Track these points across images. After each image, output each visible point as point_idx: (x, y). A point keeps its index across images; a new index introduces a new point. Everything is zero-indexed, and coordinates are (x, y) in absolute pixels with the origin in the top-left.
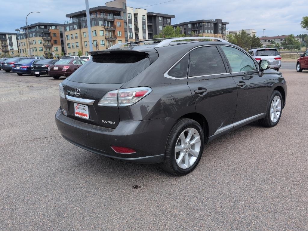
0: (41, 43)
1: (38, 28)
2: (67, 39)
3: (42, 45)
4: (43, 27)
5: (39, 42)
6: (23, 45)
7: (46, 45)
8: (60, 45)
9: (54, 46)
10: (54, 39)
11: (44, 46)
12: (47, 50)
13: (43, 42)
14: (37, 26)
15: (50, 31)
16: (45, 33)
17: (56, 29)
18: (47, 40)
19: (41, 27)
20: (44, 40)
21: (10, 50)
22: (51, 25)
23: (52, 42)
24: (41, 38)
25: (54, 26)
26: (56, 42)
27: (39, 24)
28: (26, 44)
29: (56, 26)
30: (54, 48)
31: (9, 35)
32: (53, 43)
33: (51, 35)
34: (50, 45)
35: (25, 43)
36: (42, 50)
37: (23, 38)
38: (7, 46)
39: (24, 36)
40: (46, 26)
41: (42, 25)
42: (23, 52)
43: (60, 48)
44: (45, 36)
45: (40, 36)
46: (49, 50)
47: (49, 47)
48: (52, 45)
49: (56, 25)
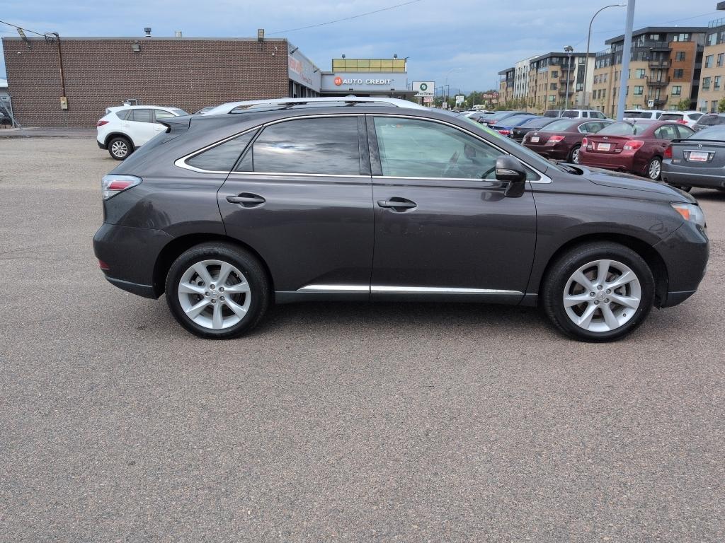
0: (642, 77)
1: (643, 41)
2: (706, 66)
3: (643, 82)
4: (657, 37)
5: (638, 74)
6: (603, 81)
7: (654, 80)
8: (689, 81)
9: (672, 84)
10: (676, 65)
11: (647, 82)
12: (654, 93)
13: (648, 73)
14: (642, 35)
15: (672, 46)
16: (658, 53)
17: (689, 40)
18: (660, 69)
19: (652, 36)
20: (652, 69)
21: (575, 91)
22: (677, 32)
23: (671, 73)
24: (645, 65)
25: (685, 33)
26: (680, 74)
27: (647, 31)
28: (608, 80)
29: (690, 34)
30: (671, 89)
31: (581, 59)
32: (672, 78)
33: (673, 55)
34: (664, 80)
35: (608, 77)
36: (641, 93)
37: (606, 65)
38: (571, 83)
39: (608, 60)
40: (665, 34)
41: (654, 33)
42: (599, 97)
43: (686, 89)
44: (657, 60)
45: (644, 59)
46: (657, 94)
47: (660, 86)
48: (669, 80)
49: (690, 32)
